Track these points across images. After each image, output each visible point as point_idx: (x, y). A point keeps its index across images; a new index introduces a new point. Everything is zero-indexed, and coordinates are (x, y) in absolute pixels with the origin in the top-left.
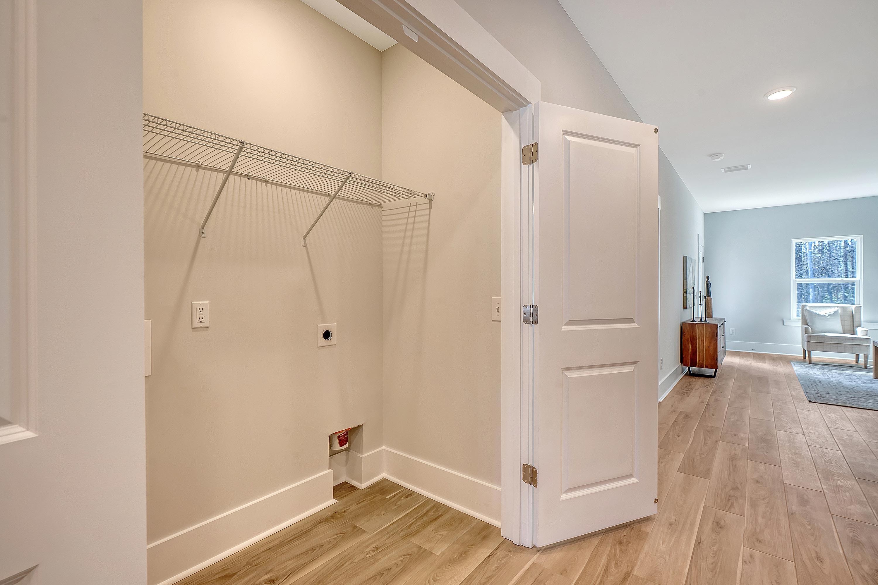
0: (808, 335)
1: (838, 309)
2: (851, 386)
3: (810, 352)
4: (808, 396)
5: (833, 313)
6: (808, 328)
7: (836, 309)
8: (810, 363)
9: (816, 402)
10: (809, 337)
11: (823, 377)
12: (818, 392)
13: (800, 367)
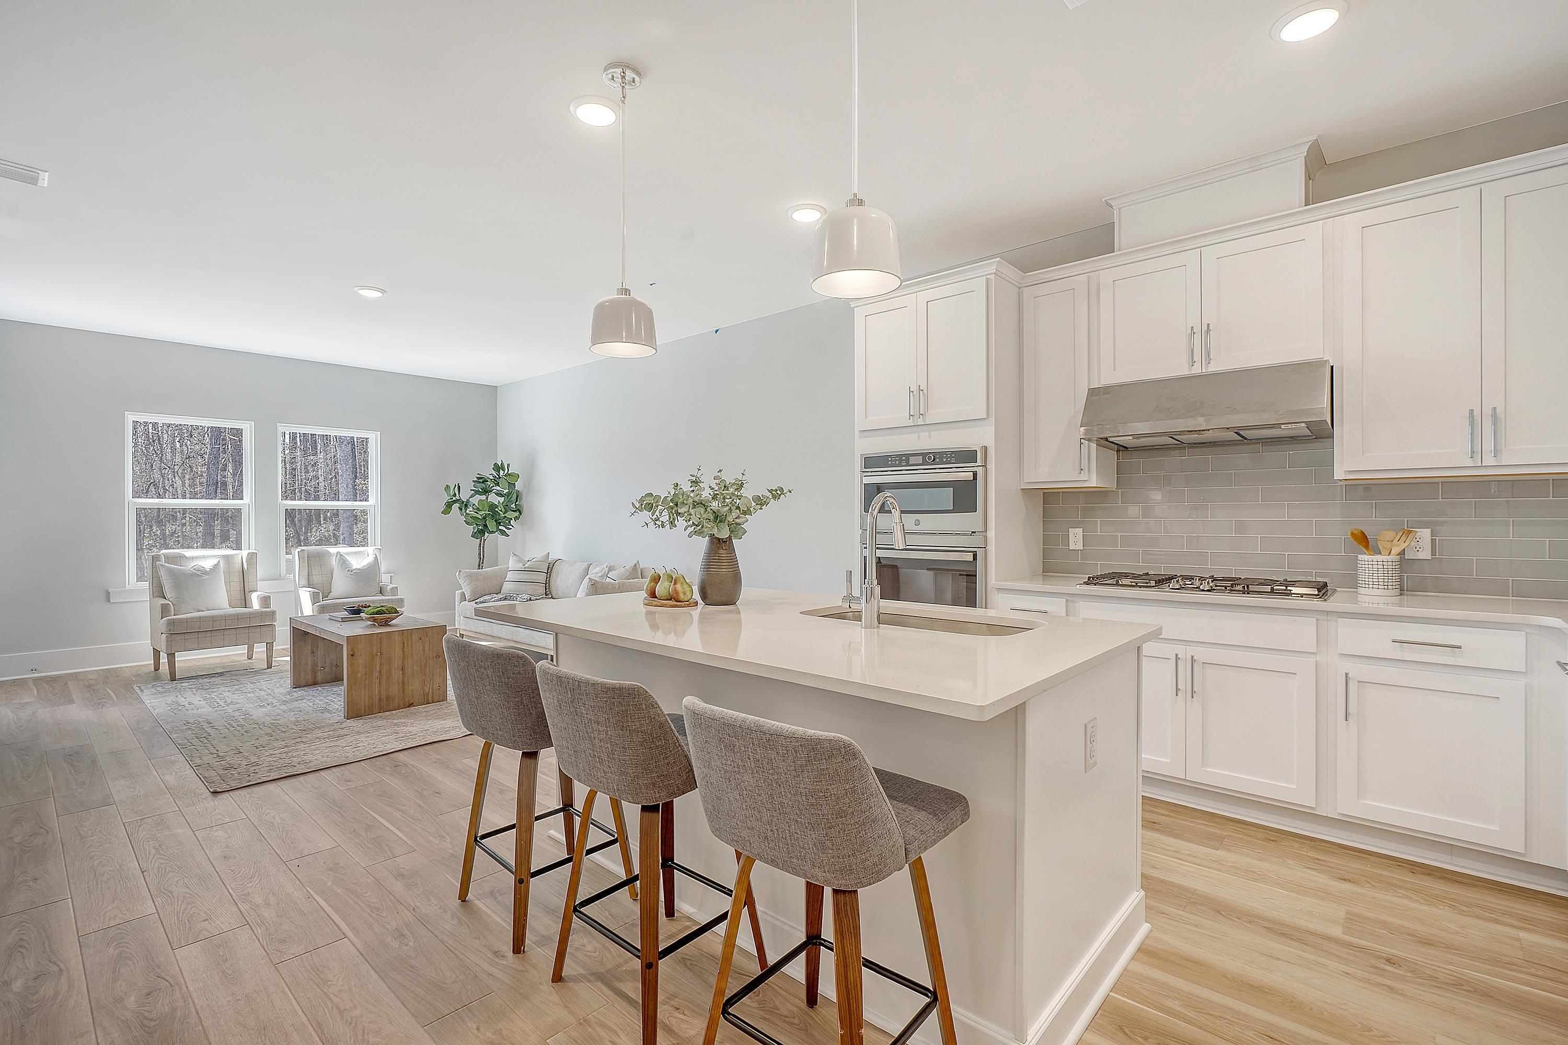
0: (169, 620)
1: (218, 559)
2: (268, 718)
3: (171, 656)
4: (205, 777)
5: (212, 568)
6: (169, 604)
7: (215, 561)
8: (173, 678)
9: (228, 788)
10: (172, 623)
11: (211, 709)
12: (218, 756)
13: (155, 694)
